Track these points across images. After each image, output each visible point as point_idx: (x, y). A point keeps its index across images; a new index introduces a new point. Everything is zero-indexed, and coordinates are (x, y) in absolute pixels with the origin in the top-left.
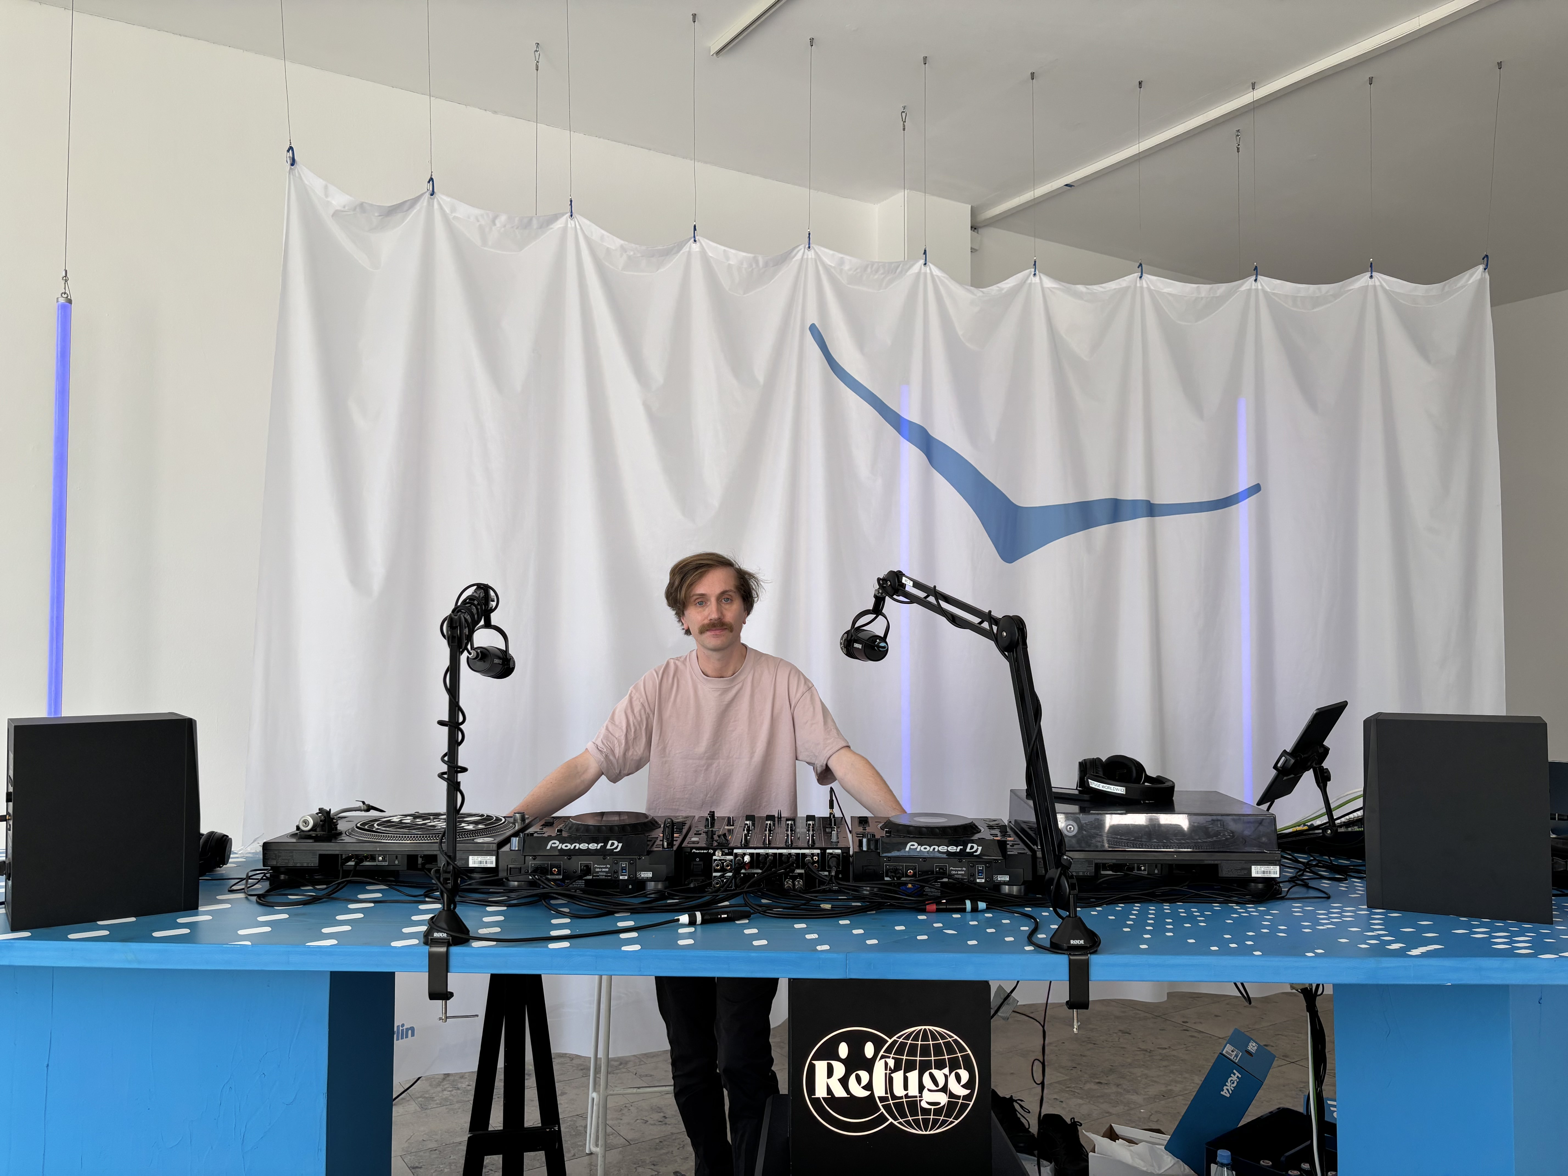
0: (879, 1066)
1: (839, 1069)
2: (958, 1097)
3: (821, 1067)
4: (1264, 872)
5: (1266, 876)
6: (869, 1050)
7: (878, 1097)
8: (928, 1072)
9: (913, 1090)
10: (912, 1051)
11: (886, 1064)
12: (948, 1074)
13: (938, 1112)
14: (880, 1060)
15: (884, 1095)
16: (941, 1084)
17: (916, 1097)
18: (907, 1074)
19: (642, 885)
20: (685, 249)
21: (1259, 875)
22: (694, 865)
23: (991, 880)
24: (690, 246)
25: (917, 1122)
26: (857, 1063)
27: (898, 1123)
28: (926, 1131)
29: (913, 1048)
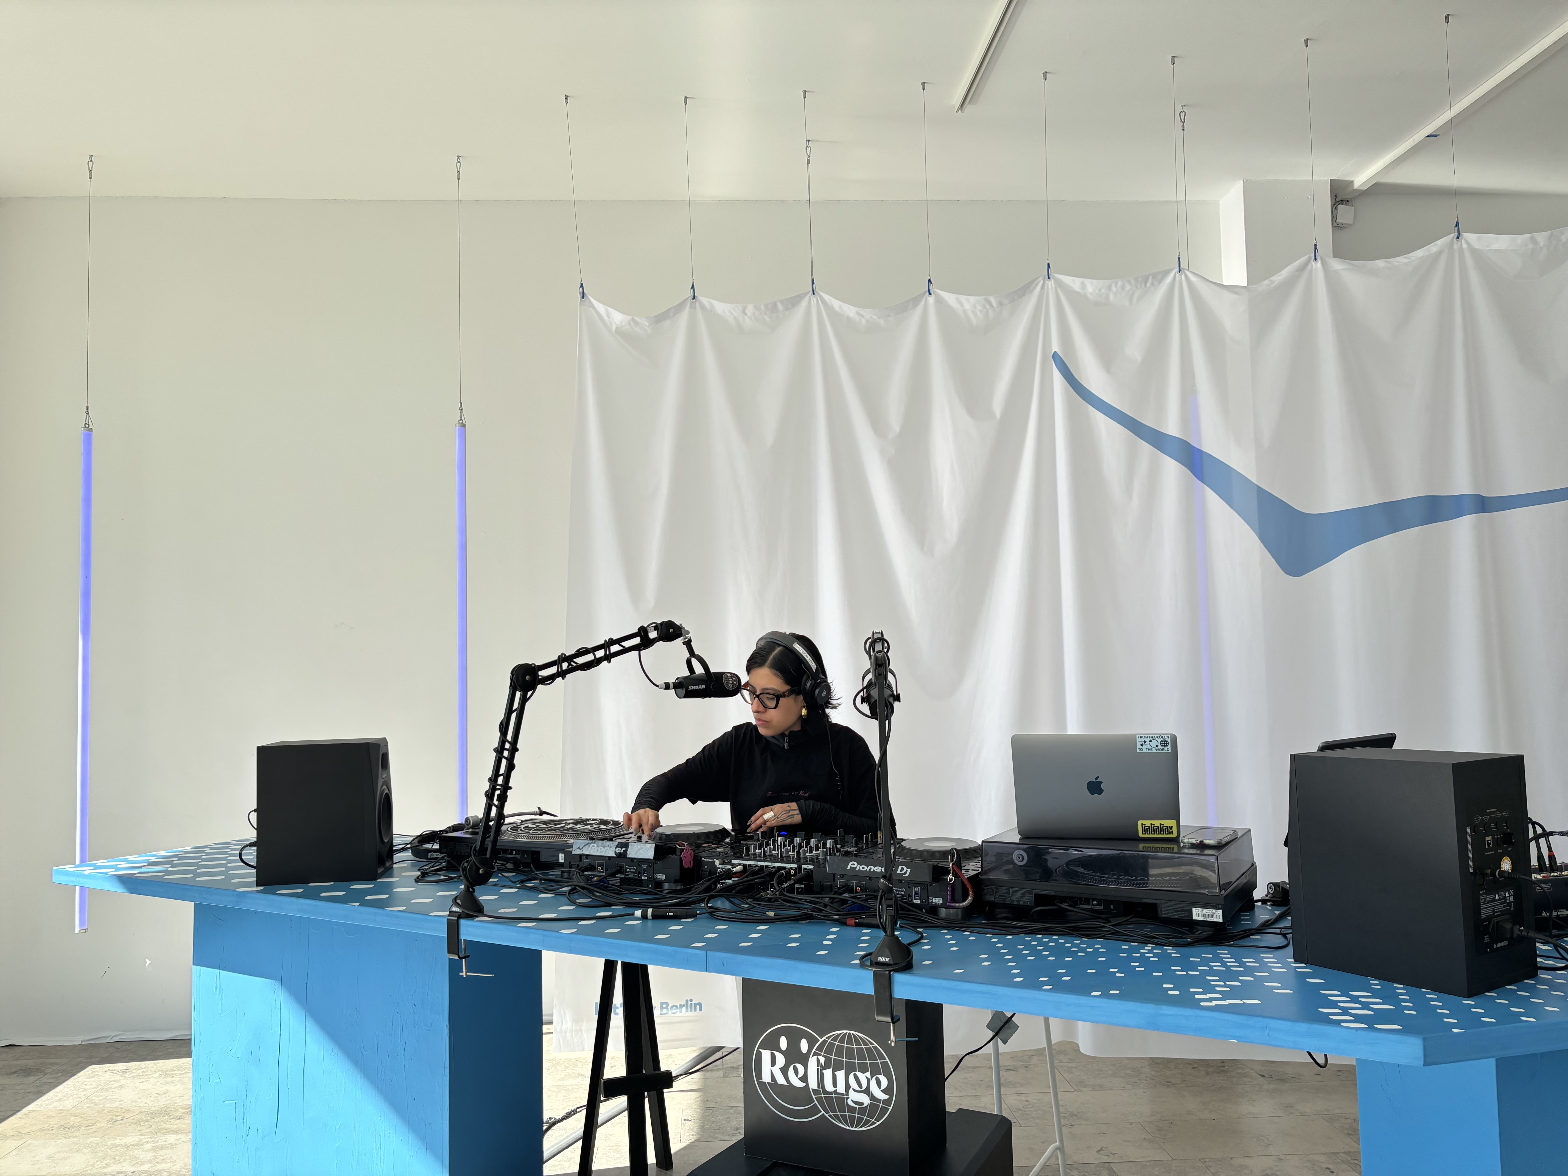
0: (812, 1062)
1: (781, 1060)
2: (879, 1100)
3: (766, 1055)
4: (1206, 916)
5: (1208, 919)
6: (804, 1045)
7: (812, 1089)
8: (852, 1074)
9: (841, 1088)
10: (839, 1052)
11: (818, 1060)
12: (870, 1078)
13: (862, 1111)
14: (812, 1056)
15: (816, 1088)
16: (864, 1086)
17: (843, 1094)
18: (836, 1073)
19: (659, 884)
20: (923, 303)
21: (1201, 919)
22: (702, 871)
23: (927, 902)
24: (926, 299)
25: (844, 1117)
26: (794, 1057)
27: (828, 1115)
28: (852, 1127)
29: (840, 1049)
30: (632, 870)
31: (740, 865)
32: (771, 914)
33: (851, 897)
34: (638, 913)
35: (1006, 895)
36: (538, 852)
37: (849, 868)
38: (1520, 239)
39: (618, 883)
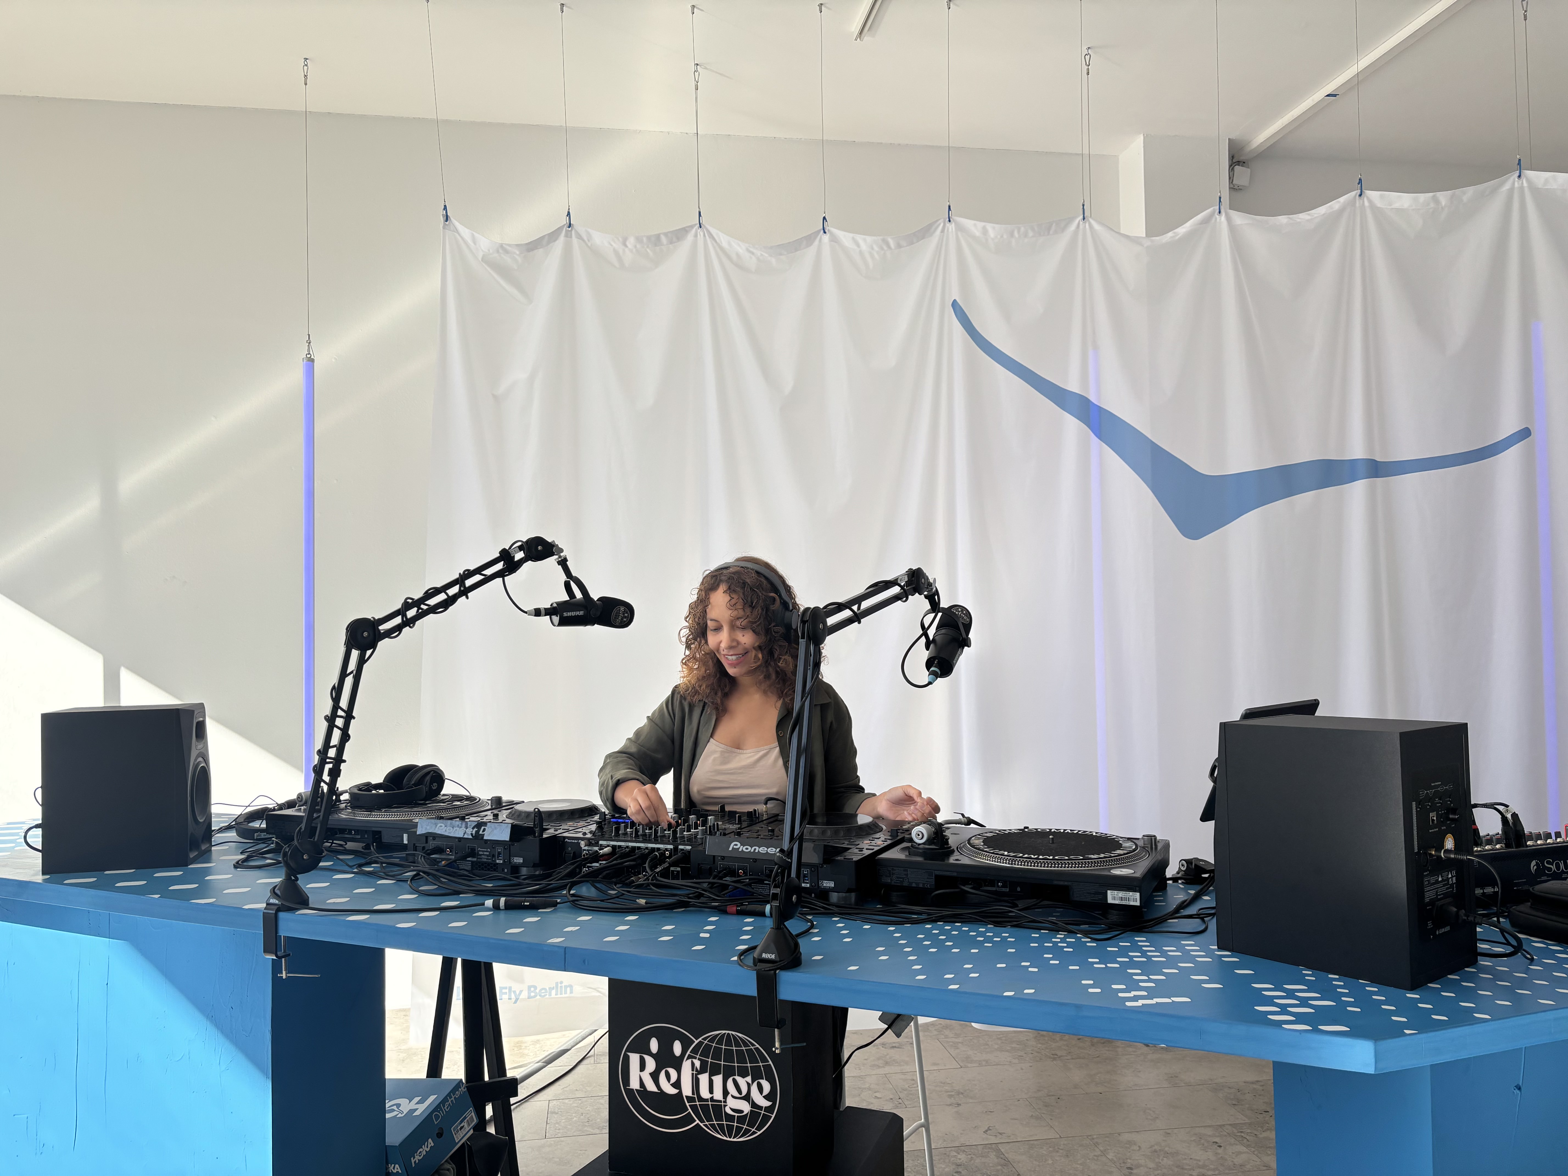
0: (686, 1065)
1: (651, 1064)
2: (760, 1108)
3: (634, 1058)
4: (1122, 899)
5: (1124, 903)
6: (677, 1048)
7: (686, 1096)
8: (731, 1078)
9: (718, 1095)
10: (717, 1055)
11: (693, 1064)
12: (750, 1082)
13: (742, 1120)
14: (687, 1060)
15: (690, 1094)
16: (744, 1092)
17: (720, 1101)
18: (713, 1078)
19: (515, 869)
20: (816, 242)
21: (1117, 902)
22: (565, 853)
23: (817, 885)
24: (821, 237)
25: (721, 1126)
26: (666, 1060)
27: (703, 1125)
28: (730, 1138)
29: (718, 1051)
30: (485, 853)
31: (608, 846)
32: (642, 901)
33: (732, 882)
34: (489, 903)
35: (904, 876)
36: (380, 832)
37: (730, 849)
38: (1422, 197)
39: (469, 868)
